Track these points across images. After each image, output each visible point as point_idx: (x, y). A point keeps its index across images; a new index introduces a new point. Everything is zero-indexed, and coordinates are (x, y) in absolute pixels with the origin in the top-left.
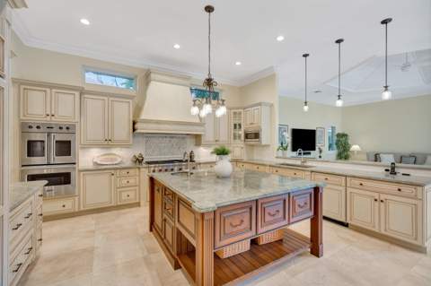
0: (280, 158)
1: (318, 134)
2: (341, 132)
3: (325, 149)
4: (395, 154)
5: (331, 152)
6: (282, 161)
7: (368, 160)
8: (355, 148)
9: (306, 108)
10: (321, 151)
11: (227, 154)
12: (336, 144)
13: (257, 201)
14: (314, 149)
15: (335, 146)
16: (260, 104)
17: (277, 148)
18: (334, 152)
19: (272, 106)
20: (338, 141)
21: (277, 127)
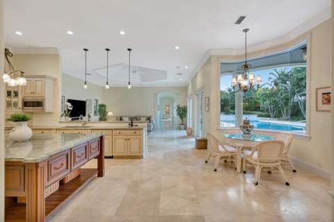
0: (63, 122)
1: (87, 104)
2: (102, 103)
3: (92, 114)
4: (129, 117)
5: (96, 117)
6: (65, 125)
7: (117, 120)
8: (110, 114)
9: (86, 86)
10: (89, 117)
11: (26, 120)
12: (99, 111)
13: (71, 149)
14: (84, 115)
15: (98, 113)
16: (44, 77)
17: (61, 114)
18: (98, 117)
19: (55, 80)
20: (100, 110)
21: (60, 98)
